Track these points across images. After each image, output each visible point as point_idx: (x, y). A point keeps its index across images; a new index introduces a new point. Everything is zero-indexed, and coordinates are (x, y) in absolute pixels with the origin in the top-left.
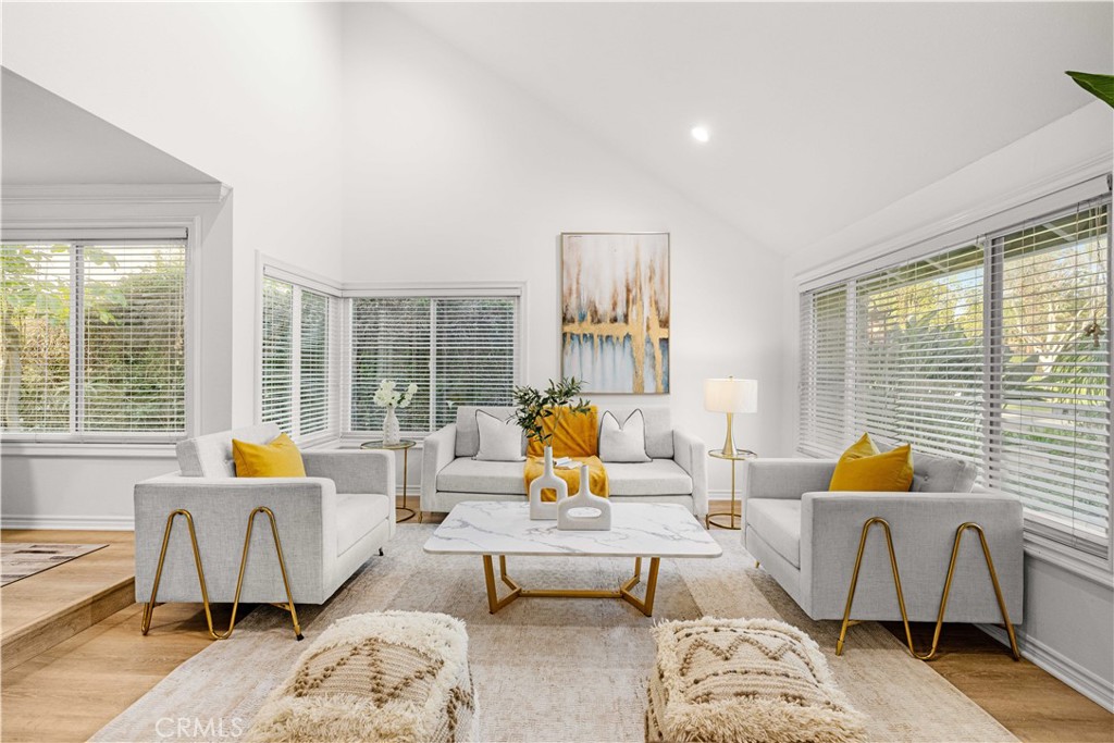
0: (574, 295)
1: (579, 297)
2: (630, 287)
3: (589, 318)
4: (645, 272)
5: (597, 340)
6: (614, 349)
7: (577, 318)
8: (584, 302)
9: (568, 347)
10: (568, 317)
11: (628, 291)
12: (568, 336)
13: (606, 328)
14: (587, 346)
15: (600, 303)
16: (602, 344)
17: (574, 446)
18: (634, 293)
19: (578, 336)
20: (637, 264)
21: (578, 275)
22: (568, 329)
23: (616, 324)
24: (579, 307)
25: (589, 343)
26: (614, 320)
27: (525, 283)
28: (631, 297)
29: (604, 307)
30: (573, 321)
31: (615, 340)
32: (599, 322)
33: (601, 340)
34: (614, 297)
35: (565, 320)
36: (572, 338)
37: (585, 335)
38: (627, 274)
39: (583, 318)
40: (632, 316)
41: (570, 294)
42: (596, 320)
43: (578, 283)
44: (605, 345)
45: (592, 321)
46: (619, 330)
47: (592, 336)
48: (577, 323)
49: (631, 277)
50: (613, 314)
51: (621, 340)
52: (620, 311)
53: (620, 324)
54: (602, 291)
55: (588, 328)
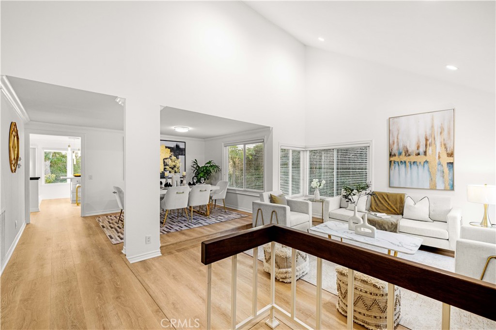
0: (396, 144)
1: (398, 145)
2: (428, 138)
3: (403, 154)
4: (437, 130)
5: (408, 164)
6: (418, 168)
7: (397, 154)
8: (401, 146)
9: (393, 167)
10: (393, 154)
11: (427, 140)
12: (393, 162)
13: (413, 158)
14: (402, 167)
15: (410, 147)
16: (411, 165)
17: (392, 210)
18: (430, 141)
19: (398, 162)
20: (432, 127)
21: (398, 135)
22: (392, 159)
23: (419, 156)
24: (398, 149)
25: (404, 165)
26: (419, 154)
27: (371, 141)
28: (428, 143)
29: (412, 148)
30: (395, 155)
31: (418, 164)
32: (409, 155)
33: (410, 164)
34: (418, 143)
35: (390, 155)
36: (394, 163)
37: (401, 162)
38: (426, 132)
39: (400, 154)
40: (429, 152)
41: (394, 144)
42: (407, 153)
43: (397, 139)
44: (412, 166)
45: (405, 155)
46: (422, 159)
47: (405, 162)
48: (397, 156)
49: (428, 133)
50: (417, 152)
51: (422, 163)
52: (422, 150)
53: (422, 156)
54: (411, 140)
55: (403, 158)
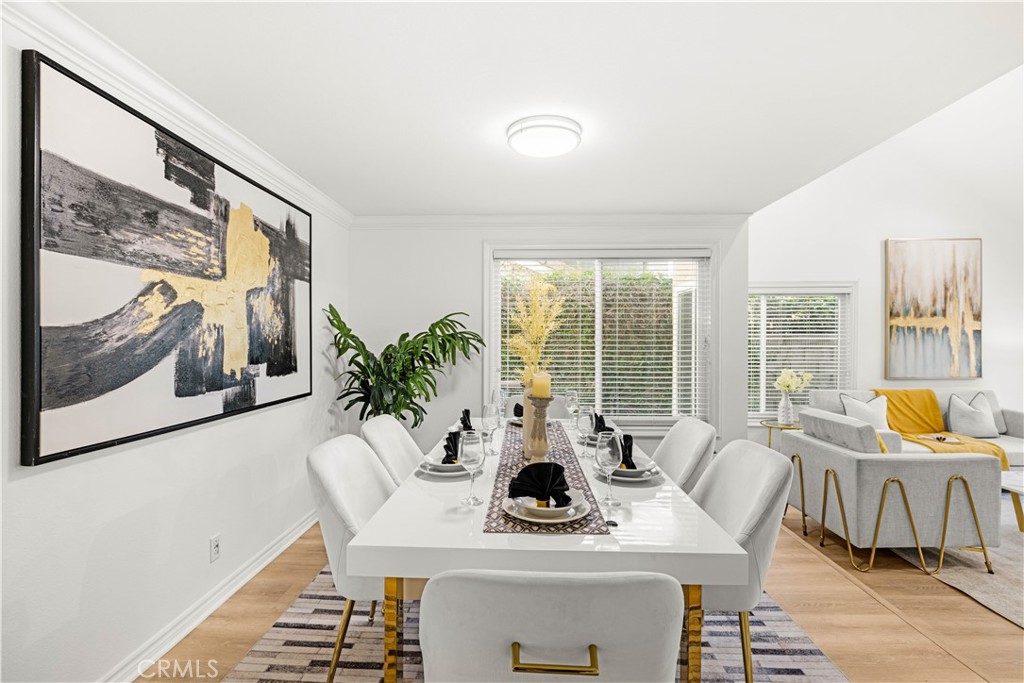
0: (900, 293)
1: (903, 294)
2: (948, 286)
3: (912, 312)
4: (960, 272)
5: (919, 332)
6: (934, 340)
7: (902, 313)
8: (908, 298)
9: (894, 338)
10: (894, 312)
11: (946, 289)
12: (894, 329)
13: (926, 322)
14: (910, 338)
15: (922, 300)
16: (923, 335)
18: (951, 291)
19: (903, 328)
20: (954, 266)
21: (903, 275)
22: (895, 322)
23: (936, 318)
24: (904, 303)
25: (912, 335)
26: (934, 314)
27: (857, 282)
28: (948, 294)
29: (925, 303)
30: (898, 315)
31: (934, 332)
32: (921, 316)
33: (923, 332)
34: (933, 294)
35: (892, 314)
36: (898, 330)
37: (909, 328)
38: (945, 275)
39: (907, 313)
40: (950, 311)
41: (896, 292)
42: (919, 313)
43: (903, 282)
44: (926, 336)
45: (915, 315)
46: (938, 323)
47: (914, 329)
48: (902, 317)
49: (949, 276)
50: (933, 309)
51: (940, 332)
52: (939, 307)
53: (939, 318)
54: (923, 288)
55: (911, 321)
